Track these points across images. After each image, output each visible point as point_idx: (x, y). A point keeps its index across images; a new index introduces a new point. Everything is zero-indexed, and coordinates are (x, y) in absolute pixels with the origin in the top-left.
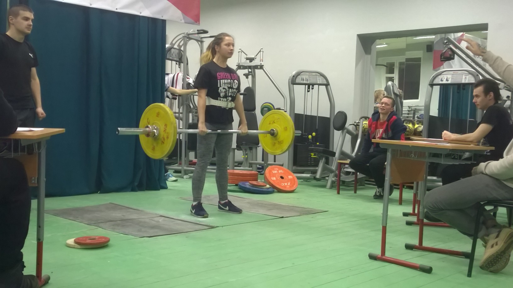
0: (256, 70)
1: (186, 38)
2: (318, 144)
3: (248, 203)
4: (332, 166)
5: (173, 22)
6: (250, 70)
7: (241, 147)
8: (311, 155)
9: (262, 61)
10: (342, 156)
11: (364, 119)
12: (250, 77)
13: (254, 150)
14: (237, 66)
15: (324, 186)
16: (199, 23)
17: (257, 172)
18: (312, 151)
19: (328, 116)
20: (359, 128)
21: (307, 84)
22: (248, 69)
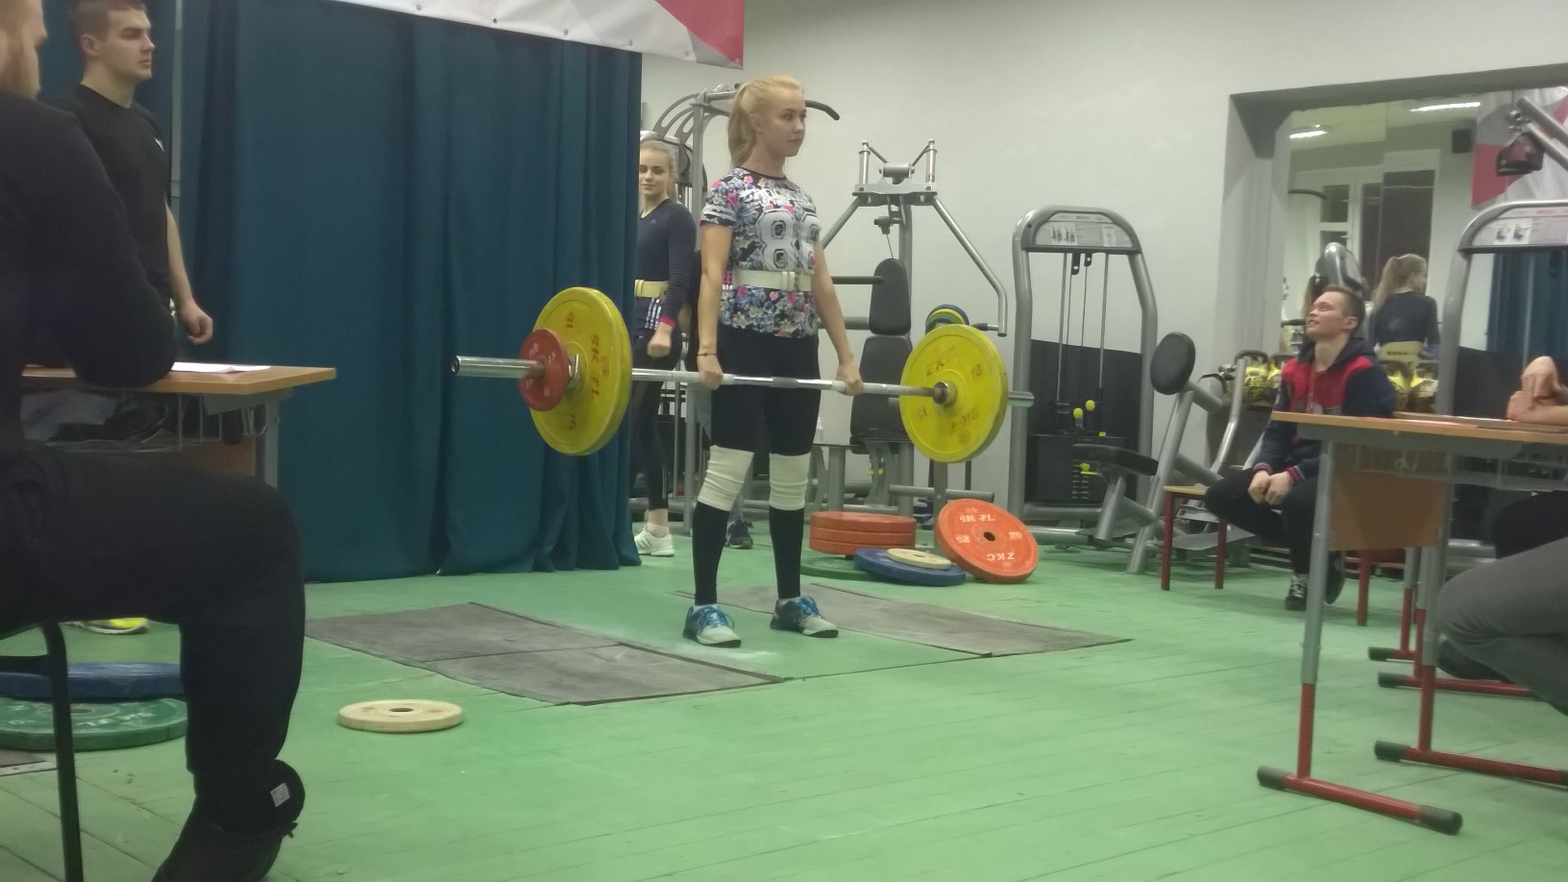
0: (913, 207)
1: (702, 111)
2: (1102, 434)
3: (884, 610)
4: (1145, 503)
5: (663, 59)
6: (894, 208)
7: (866, 442)
8: (1081, 470)
9: (933, 181)
10: (1177, 473)
11: (1248, 358)
12: (895, 229)
13: (905, 452)
14: (854, 194)
15: (1120, 567)
16: (742, 64)
17: (914, 520)
18: (1084, 455)
19: (1137, 350)
20: (1233, 385)
21: (1072, 251)
22: (890, 205)
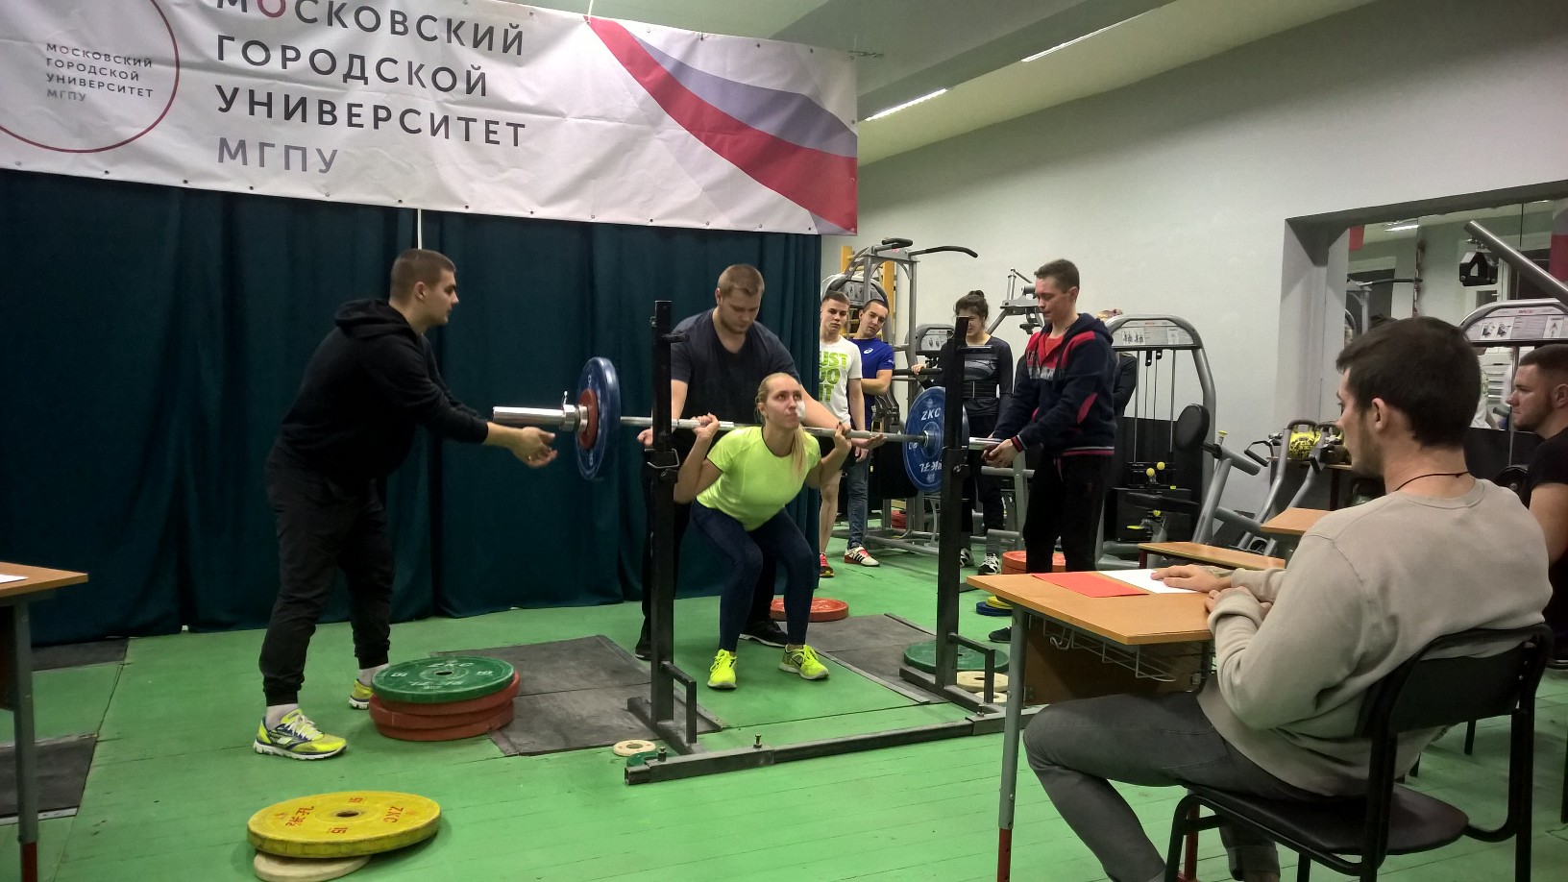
2: (1173, 487)
11: (1304, 427)
14: (1002, 308)
21: (1143, 349)
22: (1028, 314)
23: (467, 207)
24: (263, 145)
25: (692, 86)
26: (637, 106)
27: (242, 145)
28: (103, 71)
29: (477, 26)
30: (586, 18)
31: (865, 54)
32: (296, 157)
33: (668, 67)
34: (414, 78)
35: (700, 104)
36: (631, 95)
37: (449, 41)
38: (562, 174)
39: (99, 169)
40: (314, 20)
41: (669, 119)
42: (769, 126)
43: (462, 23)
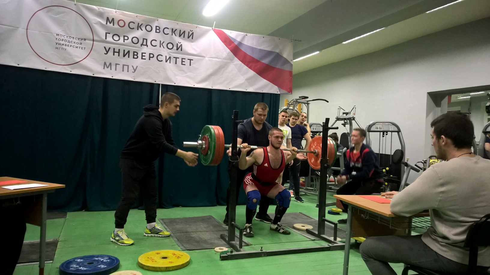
2: (391, 176)
14: (336, 118)
21: (381, 131)
22: (344, 120)
23: (175, 83)
24: (116, 64)
25: (243, 49)
26: (227, 55)
27: (110, 64)
28: (72, 42)
29: (180, 30)
30: (213, 29)
31: (296, 40)
32: (126, 67)
33: (236, 43)
34: (161, 45)
35: (245, 54)
36: (225, 51)
37: (172, 35)
38: (203, 74)
39: (68, 70)
40: (134, 28)
41: (236, 59)
42: (266, 61)
43: (176, 30)
